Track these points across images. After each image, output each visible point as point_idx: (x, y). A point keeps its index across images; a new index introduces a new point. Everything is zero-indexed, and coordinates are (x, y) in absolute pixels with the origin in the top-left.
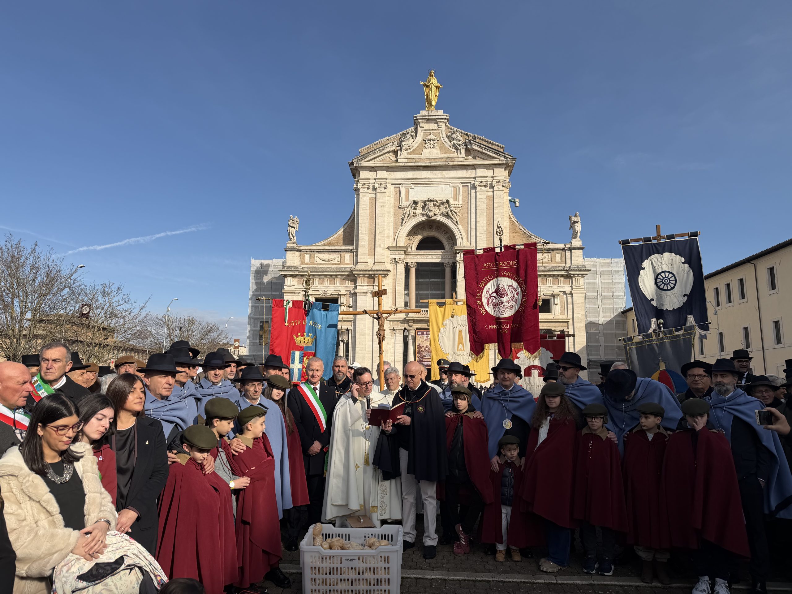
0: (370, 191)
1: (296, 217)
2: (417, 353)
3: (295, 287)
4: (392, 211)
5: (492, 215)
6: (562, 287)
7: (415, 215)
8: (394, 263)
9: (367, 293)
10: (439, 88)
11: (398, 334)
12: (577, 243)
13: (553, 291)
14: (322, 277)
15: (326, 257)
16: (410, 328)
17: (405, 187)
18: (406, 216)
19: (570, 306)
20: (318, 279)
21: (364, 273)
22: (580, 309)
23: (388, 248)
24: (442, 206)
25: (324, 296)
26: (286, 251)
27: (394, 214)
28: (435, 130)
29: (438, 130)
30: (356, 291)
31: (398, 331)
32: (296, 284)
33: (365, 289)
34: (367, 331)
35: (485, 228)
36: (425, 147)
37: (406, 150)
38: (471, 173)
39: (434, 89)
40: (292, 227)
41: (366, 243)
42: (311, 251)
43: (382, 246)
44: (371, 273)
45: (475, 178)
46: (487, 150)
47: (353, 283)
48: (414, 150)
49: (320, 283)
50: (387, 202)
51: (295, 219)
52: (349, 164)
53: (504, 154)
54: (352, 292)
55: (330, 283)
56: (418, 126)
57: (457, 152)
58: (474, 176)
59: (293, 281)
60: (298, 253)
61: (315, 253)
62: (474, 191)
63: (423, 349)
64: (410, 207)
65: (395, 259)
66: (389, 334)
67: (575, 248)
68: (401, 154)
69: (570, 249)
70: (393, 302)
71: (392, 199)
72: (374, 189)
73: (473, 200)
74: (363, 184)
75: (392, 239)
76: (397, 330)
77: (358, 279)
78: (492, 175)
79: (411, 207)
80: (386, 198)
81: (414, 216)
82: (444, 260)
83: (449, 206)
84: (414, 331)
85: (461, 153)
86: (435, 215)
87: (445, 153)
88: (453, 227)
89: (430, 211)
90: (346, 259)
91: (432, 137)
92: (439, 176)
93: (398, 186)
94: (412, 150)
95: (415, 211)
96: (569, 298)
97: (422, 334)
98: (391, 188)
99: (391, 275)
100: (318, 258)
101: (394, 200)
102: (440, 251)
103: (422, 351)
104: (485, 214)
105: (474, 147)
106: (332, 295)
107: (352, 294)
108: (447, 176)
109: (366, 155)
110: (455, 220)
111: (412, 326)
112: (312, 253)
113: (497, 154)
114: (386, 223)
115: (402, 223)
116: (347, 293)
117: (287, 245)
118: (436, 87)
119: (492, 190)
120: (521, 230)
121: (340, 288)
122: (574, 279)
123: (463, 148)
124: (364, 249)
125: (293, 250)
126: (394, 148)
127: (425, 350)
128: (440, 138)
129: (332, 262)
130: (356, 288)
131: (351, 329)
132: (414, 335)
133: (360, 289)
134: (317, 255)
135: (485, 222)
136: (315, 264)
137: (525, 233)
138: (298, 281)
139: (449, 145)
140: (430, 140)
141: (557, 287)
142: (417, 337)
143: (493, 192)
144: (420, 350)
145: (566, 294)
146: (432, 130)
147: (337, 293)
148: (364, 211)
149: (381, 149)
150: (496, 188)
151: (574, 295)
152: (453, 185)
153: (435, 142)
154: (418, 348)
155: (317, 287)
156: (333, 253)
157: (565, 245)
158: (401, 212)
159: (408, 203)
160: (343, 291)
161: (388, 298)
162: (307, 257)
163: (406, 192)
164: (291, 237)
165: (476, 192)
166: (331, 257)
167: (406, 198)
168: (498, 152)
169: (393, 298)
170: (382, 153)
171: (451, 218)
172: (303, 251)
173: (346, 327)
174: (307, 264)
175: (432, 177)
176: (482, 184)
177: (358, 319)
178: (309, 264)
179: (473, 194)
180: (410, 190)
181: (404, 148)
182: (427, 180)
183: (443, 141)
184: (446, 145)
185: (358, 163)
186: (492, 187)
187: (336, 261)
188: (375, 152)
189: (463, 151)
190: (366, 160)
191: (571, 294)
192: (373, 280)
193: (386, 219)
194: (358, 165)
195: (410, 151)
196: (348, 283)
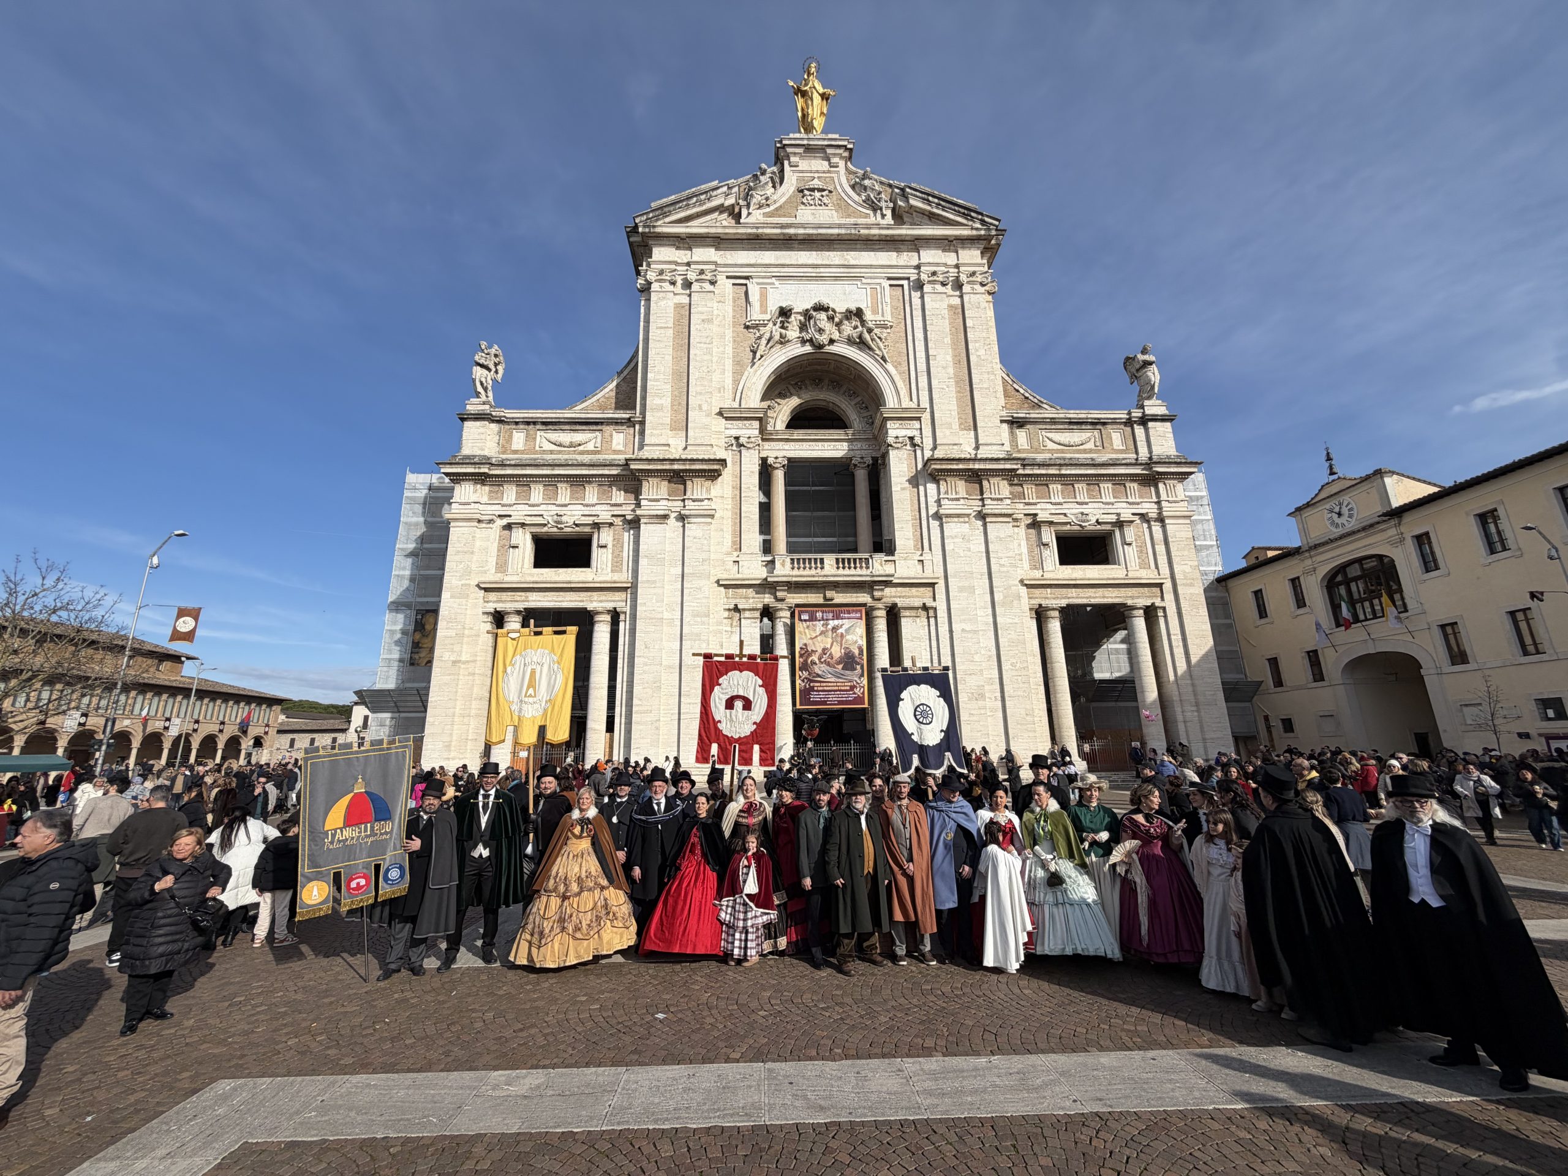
0: (678, 288)
1: (496, 347)
2: (800, 669)
3: (481, 507)
4: (729, 334)
5: (963, 343)
6: (1138, 504)
7: (783, 341)
8: (734, 448)
9: (665, 517)
10: (827, 99)
11: (749, 621)
12: (1154, 407)
13: (1118, 515)
14: (551, 482)
15: (565, 437)
16: (779, 605)
17: (758, 284)
18: (764, 341)
19: (1161, 549)
20: (541, 487)
21: (659, 467)
22: (1186, 553)
23: (720, 414)
24: (846, 322)
25: (555, 530)
26: (463, 420)
27: (734, 341)
28: (824, 172)
29: (829, 172)
30: (638, 512)
31: (747, 614)
32: (485, 499)
33: (661, 508)
34: (666, 615)
35: (951, 371)
36: (803, 203)
37: (760, 207)
38: (908, 258)
39: (817, 98)
40: (482, 366)
41: (667, 401)
42: (528, 423)
43: (705, 407)
44: (676, 467)
45: (918, 267)
46: (944, 209)
47: (632, 496)
48: (777, 209)
49: (546, 496)
50: (715, 312)
51: (493, 351)
52: (627, 233)
53: (982, 214)
54: (629, 517)
55: (571, 498)
56: (786, 163)
57: (875, 215)
58: (915, 262)
59: (475, 491)
60: (494, 427)
61: (538, 427)
62: (918, 294)
63: (815, 658)
64: (771, 324)
65: (737, 438)
66: (725, 621)
67: (1155, 418)
68: (749, 214)
69: (1144, 421)
70: (734, 543)
71: (729, 308)
72: (688, 285)
73: (917, 314)
74: (661, 272)
75: (729, 394)
76: (744, 610)
77: (645, 484)
78: (955, 262)
79: (775, 325)
80: (715, 305)
81: (781, 343)
82: (852, 454)
83: (863, 322)
84: (788, 614)
85: (883, 216)
86: (832, 342)
87: (849, 216)
88: (874, 369)
89: (821, 331)
90: (614, 442)
91: (816, 183)
92: (837, 262)
93: (741, 281)
94: (772, 208)
95: (783, 331)
96: (1157, 528)
97: (813, 618)
98: (725, 286)
99: (727, 475)
100: (545, 440)
101: (734, 311)
102: (841, 431)
103: (814, 663)
104: (948, 340)
105: (912, 202)
106: (577, 525)
107: (630, 522)
108: (852, 262)
109: (666, 209)
110: (878, 352)
111: (783, 600)
112: (531, 427)
113: (964, 215)
114: (715, 359)
115: (754, 358)
116: (618, 521)
117: (468, 407)
118: (824, 97)
119: (958, 293)
120: (1018, 391)
121: (598, 507)
122: (1161, 486)
123: (887, 207)
124: (660, 414)
125: (479, 417)
126: (731, 201)
127: (820, 659)
128: (835, 188)
129: (581, 448)
130: (638, 505)
131: (624, 610)
132: (788, 621)
133: (647, 508)
134: (542, 433)
135: (949, 358)
136: (536, 453)
137: (1027, 398)
138: (490, 492)
139: (855, 202)
140: (812, 190)
141: (1124, 505)
142: (799, 627)
143: (961, 297)
144: (806, 661)
145: (1148, 521)
146: (817, 172)
147: (589, 520)
148: (662, 331)
149: (703, 197)
150: (966, 288)
151: (1167, 521)
152: (869, 281)
153: (824, 193)
154: (801, 656)
155: (538, 505)
156: (584, 427)
157: (1129, 413)
158: (751, 336)
159: (768, 317)
160: (604, 514)
161: (722, 530)
162: (519, 439)
163: (761, 294)
164: (480, 389)
165: (922, 297)
166: (578, 437)
167: (761, 306)
168: (967, 212)
169: (734, 531)
170: (704, 208)
171: (870, 348)
172: (508, 423)
173: (610, 606)
174: (516, 452)
175: (820, 262)
176: (935, 278)
177: (643, 582)
178: (523, 452)
179: (916, 302)
180: (770, 290)
181: (754, 201)
182: (810, 270)
183: (843, 195)
184: (849, 201)
185: (648, 226)
186: (958, 286)
187: (590, 447)
188: (688, 205)
189: (888, 213)
190: (667, 220)
191: (1161, 520)
192: (682, 487)
193: (715, 350)
194: (647, 230)
195: (768, 210)
196: (619, 496)
